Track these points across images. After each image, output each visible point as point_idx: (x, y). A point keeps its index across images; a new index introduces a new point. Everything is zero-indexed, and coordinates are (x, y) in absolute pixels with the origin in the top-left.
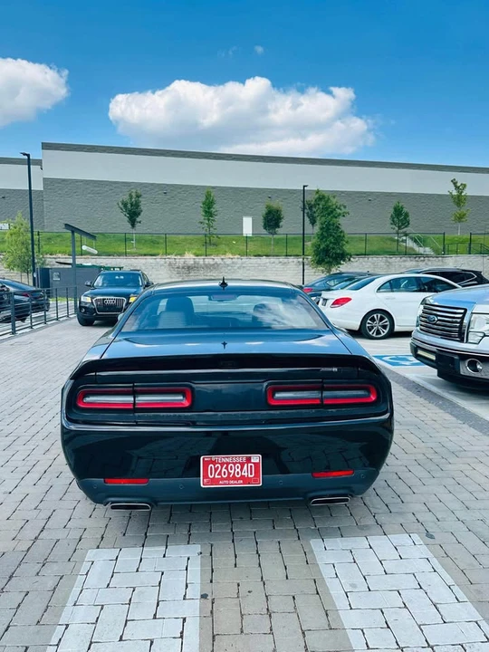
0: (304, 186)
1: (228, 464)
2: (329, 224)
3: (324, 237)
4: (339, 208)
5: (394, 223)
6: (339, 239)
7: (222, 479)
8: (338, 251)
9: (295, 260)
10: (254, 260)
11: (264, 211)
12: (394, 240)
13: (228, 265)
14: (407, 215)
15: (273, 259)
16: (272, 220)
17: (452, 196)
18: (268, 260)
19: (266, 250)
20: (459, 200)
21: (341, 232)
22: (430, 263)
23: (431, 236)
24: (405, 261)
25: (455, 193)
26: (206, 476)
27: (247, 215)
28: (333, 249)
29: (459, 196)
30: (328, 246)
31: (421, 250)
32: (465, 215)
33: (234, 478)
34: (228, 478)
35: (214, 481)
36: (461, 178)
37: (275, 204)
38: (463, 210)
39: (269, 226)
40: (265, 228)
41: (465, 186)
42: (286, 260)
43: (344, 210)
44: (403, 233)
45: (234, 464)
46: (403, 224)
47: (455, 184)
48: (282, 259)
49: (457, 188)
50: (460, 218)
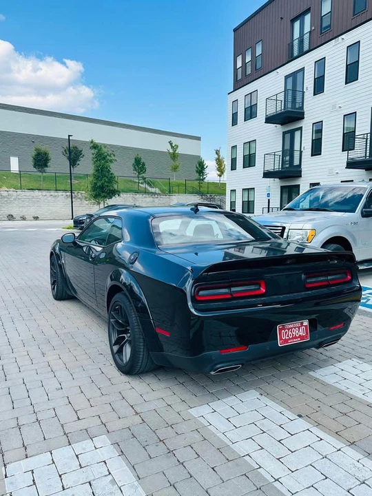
0: (69, 136)
1: (291, 328)
2: (103, 167)
3: (99, 177)
4: (110, 156)
5: (135, 169)
6: (111, 179)
7: (290, 339)
8: (112, 188)
9: (64, 194)
10: (29, 193)
11: (34, 153)
12: (136, 182)
13: (4, 197)
14: (144, 164)
15: (44, 193)
16: (41, 161)
17: (170, 153)
18: (40, 193)
19: (36, 185)
20: (174, 156)
21: (112, 174)
22: (161, 199)
23: (158, 180)
24: (145, 197)
25: (171, 151)
26: (281, 339)
27: (14, 155)
28: (107, 186)
29: (174, 153)
30: (103, 184)
31: (153, 190)
32: (178, 166)
33: (296, 338)
34: (293, 338)
35: (286, 341)
36: (176, 141)
37: (43, 148)
38: (177, 163)
39: (39, 165)
40: (35, 167)
41: (177, 147)
42: (56, 194)
43: (113, 158)
44: (142, 177)
45: (295, 328)
46: (141, 171)
47: (171, 144)
48: (53, 193)
49: (172, 147)
50: (175, 169)
